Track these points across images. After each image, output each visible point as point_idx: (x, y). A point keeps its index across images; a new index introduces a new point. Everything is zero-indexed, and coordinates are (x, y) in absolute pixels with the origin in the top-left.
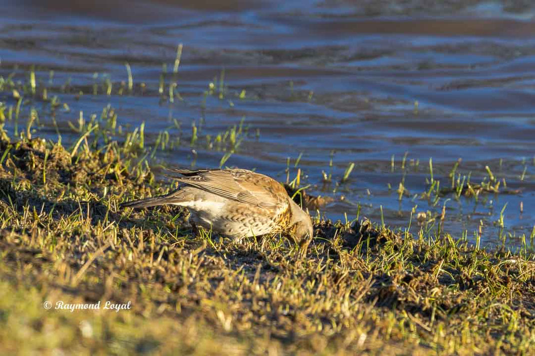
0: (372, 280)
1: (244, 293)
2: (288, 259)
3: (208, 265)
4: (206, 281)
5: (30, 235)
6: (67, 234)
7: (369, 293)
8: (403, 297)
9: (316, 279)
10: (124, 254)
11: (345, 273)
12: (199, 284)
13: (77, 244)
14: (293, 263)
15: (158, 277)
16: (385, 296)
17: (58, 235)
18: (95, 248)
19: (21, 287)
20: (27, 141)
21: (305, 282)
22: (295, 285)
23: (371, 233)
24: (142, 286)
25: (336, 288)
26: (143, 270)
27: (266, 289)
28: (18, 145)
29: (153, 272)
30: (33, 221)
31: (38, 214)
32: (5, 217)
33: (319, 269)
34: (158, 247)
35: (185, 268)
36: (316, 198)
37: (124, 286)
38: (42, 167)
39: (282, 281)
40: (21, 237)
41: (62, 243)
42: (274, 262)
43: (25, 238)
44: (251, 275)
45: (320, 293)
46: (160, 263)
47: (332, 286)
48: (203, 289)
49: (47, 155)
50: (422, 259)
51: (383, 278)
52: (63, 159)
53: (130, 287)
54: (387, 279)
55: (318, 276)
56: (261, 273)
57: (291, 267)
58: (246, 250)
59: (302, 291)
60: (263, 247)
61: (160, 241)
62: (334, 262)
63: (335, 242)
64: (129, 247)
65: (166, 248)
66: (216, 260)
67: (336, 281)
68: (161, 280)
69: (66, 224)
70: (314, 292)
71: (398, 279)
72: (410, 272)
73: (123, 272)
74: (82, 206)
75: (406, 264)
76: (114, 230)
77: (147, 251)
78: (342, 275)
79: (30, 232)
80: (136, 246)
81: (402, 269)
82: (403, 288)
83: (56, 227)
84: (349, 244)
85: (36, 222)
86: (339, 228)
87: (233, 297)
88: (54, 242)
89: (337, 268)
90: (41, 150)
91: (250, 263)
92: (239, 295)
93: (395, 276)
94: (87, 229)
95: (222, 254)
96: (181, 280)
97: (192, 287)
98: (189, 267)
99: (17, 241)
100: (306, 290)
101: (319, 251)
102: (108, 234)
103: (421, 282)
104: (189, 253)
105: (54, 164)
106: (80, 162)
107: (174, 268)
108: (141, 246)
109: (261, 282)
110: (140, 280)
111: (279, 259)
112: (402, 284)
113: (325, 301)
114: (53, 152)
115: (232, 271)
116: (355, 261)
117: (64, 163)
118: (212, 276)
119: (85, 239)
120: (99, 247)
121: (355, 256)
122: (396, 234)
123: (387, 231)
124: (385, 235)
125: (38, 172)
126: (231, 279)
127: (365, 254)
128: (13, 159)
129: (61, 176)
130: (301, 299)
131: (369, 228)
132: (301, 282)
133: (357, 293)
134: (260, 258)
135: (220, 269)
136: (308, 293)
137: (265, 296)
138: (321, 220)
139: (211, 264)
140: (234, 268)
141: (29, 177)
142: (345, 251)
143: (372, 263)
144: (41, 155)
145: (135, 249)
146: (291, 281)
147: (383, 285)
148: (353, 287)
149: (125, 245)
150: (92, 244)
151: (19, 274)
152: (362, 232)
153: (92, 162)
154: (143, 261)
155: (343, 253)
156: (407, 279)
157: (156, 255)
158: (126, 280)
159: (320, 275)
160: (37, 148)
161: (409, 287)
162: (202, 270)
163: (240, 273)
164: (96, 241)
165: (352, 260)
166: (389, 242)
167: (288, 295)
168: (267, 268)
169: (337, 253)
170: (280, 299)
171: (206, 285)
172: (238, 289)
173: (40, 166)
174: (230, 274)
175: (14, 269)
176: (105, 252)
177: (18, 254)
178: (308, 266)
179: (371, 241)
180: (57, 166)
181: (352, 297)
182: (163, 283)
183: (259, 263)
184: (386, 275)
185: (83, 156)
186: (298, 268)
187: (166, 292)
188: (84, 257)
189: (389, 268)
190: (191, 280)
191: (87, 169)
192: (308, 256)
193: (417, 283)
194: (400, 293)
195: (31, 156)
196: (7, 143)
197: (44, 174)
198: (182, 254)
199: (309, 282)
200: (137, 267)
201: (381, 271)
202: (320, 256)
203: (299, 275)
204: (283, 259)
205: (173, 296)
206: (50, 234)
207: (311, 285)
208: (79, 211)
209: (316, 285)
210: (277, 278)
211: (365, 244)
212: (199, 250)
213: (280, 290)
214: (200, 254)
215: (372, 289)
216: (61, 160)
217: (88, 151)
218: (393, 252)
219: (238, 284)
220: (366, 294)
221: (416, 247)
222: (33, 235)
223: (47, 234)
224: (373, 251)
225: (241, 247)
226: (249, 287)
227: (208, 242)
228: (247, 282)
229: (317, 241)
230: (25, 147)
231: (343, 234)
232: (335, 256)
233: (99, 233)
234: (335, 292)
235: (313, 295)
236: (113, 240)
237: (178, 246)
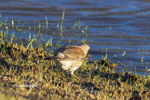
0: (132, 92)
1: (87, 98)
2: (103, 85)
3: (74, 88)
4: (74, 93)
5: (12, 78)
6: (25, 77)
7: (131, 97)
8: (143, 99)
9: (113, 93)
10: (45, 84)
11: (123, 90)
12: (71, 95)
13: (28, 80)
14: (104, 87)
15: (57, 92)
16: (137, 98)
17: (22, 77)
18: (35, 82)
19: (9, 96)
20: (11, 44)
21: (109, 94)
22: (105, 95)
23: (131, 76)
24: (51, 95)
25: (119, 96)
26: (51, 90)
27: (95, 96)
28: (8, 46)
29: (55, 90)
30: (13, 73)
31: (15, 70)
32: (3, 71)
33: (113, 89)
34: (57, 82)
35: (66, 89)
36: (112, 64)
37: (45, 95)
38: (16, 53)
39: (100, 93)
40: (9, 78)
41: (23, 80)
42: (98, 86)
43: (10, 79)
44: (90, 91)
45: (114, 98)
46: (58, 87)
47: (118, 95)
48: (73, 96)
49: (18, 49)
50: (149, 85)
52: (23, 50)
53: (47, 95)
54: (137, 93)
55: (113, 91)
56: (93, 90)
57: (104, 88)
58: (88, 82)
59: (108, 97)
60: (94, 81)
61: (58, 80)
62: (119, 86)
63: (119, 80)
64: (47, 81)
65: (60, 82)
66: (77, 86)
67: (119, 93)
68: (58, 93)
69: (24, 73)
70: (112, 97)
71: (141, 92)
72: (145, 90)
73: (45, 91)
74: (30, 67)
75: (144, 87)
76: (41, 75)
77: (53, 83)
78: (122, 91)
79: (12, 76)
80: (49, 81)
81: (142, 89)
82: (143, 96)
83: (21, 74)
84: (124, 80)
86: (120, 75)
87: (83, 99)
88: (20, 80)
89: (120, 89)
90: (16, 48)
91: (89, 87)
92: (85, 98)
93: (140, 91)
94: (32, 76)
95: (80, 84)
96: (65, 93)
97: (69, 96)
98: (68, 88)
99: (7, 80)
100: (109, 96)
101: (114, 83)
102: (39, 77)
104: (68, 84)
105: (20, 52)
106: (29, 52)
107: (62, 89)
108: (51, 81)
109: (93, 94)
110: (51, 93)
111: (99, 86)
112: (142, 94)
114: (20, 48)
115: (83, 90)
116: (126, 86)
117: (24, 52)
118: (76, 92)
119: (31, 79)
120: (36, 82)
121: (126, 84)
122: (140, 77)
123: (137, 76)
124: (137, 77)
125: (15, 55)
126: (82, 92)
127: (130, 84)
128: (6, 51)
129: (23, 57)
131: (131, 75)
132: (107, 94)
133: (127, 97)
134: (93, 85)
135: (79, 89)
136: (110, 98)
137: (95, 99)
138: (114, 72)
139: (76, 88)
140: (84, 89)
141: (12, 57)
142: (123, 83)
143: (132, 87)
144: (16, 49)
145: (49, 82)
146: (104, 93)
147: (136, 94)
148: (125, 95)
149: (45, 81)
150: (34, 80)
151: (8, 91)
152: (129, 76)
153: (34, 51)
154: (52, 86)
155: (122, 83)
156: (144, 92)
157: (56, 84)
158: (45, 93)
159: (114, 91)
160: (14, 47)
161: (145, 95)
162: (72, 90)
163: (86, 90)
164: (35, 79)
165: (125, 86)
166: (138, 80)
167: (103, 98)
168: (95, 89)
169: (120, 83)
170: (100, 99)
171: (74, 95)
172: (85, 96)
173: (15, 53)
174: (82, 91)
175: (6, 89)
176: (38, 83)
177: (7, 84)
178: (109, 88)
180: (21, 53)
181: (125, 99)
182: (59, 94)
183: (92, 87)
184: (137, 91)
185: (30, 49)
186: (106, 89)
187: (60, 97)
189: (138, 88)
190: (69, 93)
191: (32, 54)
192: (110, 85)
193: (148, 94)
194: (142, 97)
195: (12, 50)
196: (4, 45)
197: (17, 56)
198: (65, 84)
199: (110, 94)
200: (49, 88)
201: (135, 90)
202: (114, 85)
203: (106, 91)
204: (101, 86)
205: (62, 99)
206: (19, 77)
207: (111, 95)
208: (29, 69)
209: (113, 95)
210: (99, 92)
211: (130, 80)
213: (100, 96)
214: (72, 84)
215: (132, 96)
216: (23, 51)
217: (32, 48)
218: (139, 83)
219: (85, 95)
220: (130, 98)
221: (147, 81)
222: (13, 78)
223: (18, 77)
224: (132, 83)
225: (86, 82)
226: (89, 95)
227: (75, 80)
228: (88, 94)
229: (113, 79)
230: (10, 46)
231: (122, 77)
232: (119, 85)
233: (36, 77)
234: (119, 97)
235: (111, 98)
236: (41, 79)
237: (64, 81)
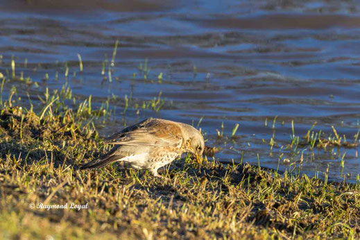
0: (252, 206)
1: (162, 215)
2: (192, 191)
3: (136, 196)
4: (134, 207)
5: (11, 175)
6: (37, 174)
8: (273, 218)
9: (212, 206)
10: (77, 188)
11: (233, 202)
12: (130, 209)
13: (44, 181)
14: (196, 194)
15: (101, 205)
16: (260, 218)
17: (31, 175)
18: (57, 184)
19: (5, 212)
20: (9, 109)
21: (205, 208)
22: (198, 210)
23: (250, 173)
24: (90, 211)
25: (226, 212)
26: (90, 199)
27: (177, 213)
28: (3, 111)
29: (97, 201)
30: (13, 165)
31: (17, 160)
33: (214, 199)
34: (101, 184)
35: (120, 198)
36: (212, 149)
37: (77, 211)
38: (20, 126)
39: (188, 207)
40: (5, 176)
41: (33, 181)
42: (183, 193)
43: (8, 177)
44: (166, 203)
45: (215, 216)
46: (103, 195)
47: (223, 210)
48: (133, 213)
49: (23, 119)
50: (287, 192)
51: (259, 205)
52: (34, 121)
53: (81, 211)
54: (262, 206)
55: (213, 204)
56: (173, 201)
57: (195, 197)
58: (163, 185)
59: (202, 214)
60: (175, 183)
61: (102, 179)
62: (225, 194)
63: (226, 180)
64: (80, 183)
65: (107, 184)
66: (142, 193)
67: (226, 207)
68: (103, 206)
69: (36, 167)
70: (211, 215)
71: (270, 206)
72: (278, 201)
73: (76, 201)
74: (48, 154)
75: (275, 195)
76: (70, 171)
77: (93, 186)
78: (230, 203)
79: (11, 172)
80: (86, 183)
81: (273, 198)
82: (274, 212)
83: (29, 169)
84: (235, 181)
85: (15, 166)
86: (228, 170)
87: (154, 218)
88: (28, 180)
89: (227, 198)
90: (19, 115)
91: (166, 194)
92: (158, 217)
93: (267, 204)
94: (51, 171)
95: (146, 188)
96: (117, 206)
97: (125, 211)
98: (123, 197)
99: (2, 179)
100: (205, 213)
101: (215, 186)
102: (65, 174)
103: (286, 207)
104: (123, 187)
105: (28, 125)
106: (46, 123)
107: (112, 198)
108: (89, 182)
109: (174, 208)
111: (186, 192)
112: (272, 210)
113: (218, 221)
114: (27, 116)
115: (153, 200)
116: (239, 193)
117: (35, 124)
118: (139, 203)
119: (50, 177)
120: (59, 184)
121: (239, 189)
122: (268, 174)
123: (262, 172)
124: (261, 174)
125: (17, 131)
126: (152, 205)
127: (247, 188)
129: (33, 133)
130: (201, 220)
131: (250, 170)
132: (202, 208)
133: (241, 216)
134: (173, 191)
135: (145, 199)
136: (207, 216)
137: (177, 218)
138: (216, 164)
140: (155, 198)
141: (10, 134)
142: (233, 186)
143: (251, 195)
144: (19, 119)
145: (84, 185)
146: (194, 207)
147: (259, 209)
148: (238, 211)
149: (78, 182)
150: (55, 181)
151: (3, 203)
152: (245, 173)
153: (55, 123)
154: (90, 193)
155: (231, 187)
156: (276, 206)
157: (100, 189)
159: (215, 203)
160: (16, 114)
161: (278, 211)
162: (132, 199)
163: (159, 201)
164: (57, 179)
165: (237, 192)
166: (263, 180)
167: (192, 217)
168: (178, 198)
169: (227, 187)
170: (187, 220)
171: (135, 210)
172: (157, 213)
173: (18, 126)
174: (152, 202)
176: (64, 186)
177: (2, 188)
178: (206, 196)
179: (251, 179)
180: (30, 126)
181: (237, 219)
182: (105, 208)
183: (172, 194)
184: (261, 203)
185: (48, 119)
186: (199, 198)
187: (106, 215)
188: (49, 190)
189: (263, 198)
190: (124, 206)
191: (51, 128)
192: (206, 190)
193: (283, 208)
194: (271, 215)
195: (12, 119)
197: (21, 132)
198: (118, 188)
199: (207, 208)
200: (86, 197)
201: (258, 200)
202: (215, 189)
203: (200, 203)
204: (189, 192)
205: (111, 218)
206: (25, 174)
207: (209, 210)
208: (45, 158)
209: (212, 210)
210: (185, 204)
211: (246, 181)
212: (130, 185)
213: (187, 213)
214: (130, 188)
215: (251, 213)
216: (32, 122)
217: (51, 116)
218: (266, 187)
219: (157, 209)
220: (248, 217)
221: (282, 183)
222: (13, 175)
223: (23, 174)
224: (252, 186)
225: (160, 184)
226: (165, 211)
227: (136, 180)
228: (163, 208)
229: (213, 179)
230: (8, 113)
231: (232, 174)
232: (226, 190)
233: (59, 173)
234: (226, 215)
235: (210, 217)
236: (69, 178)
237: (115, 183)
